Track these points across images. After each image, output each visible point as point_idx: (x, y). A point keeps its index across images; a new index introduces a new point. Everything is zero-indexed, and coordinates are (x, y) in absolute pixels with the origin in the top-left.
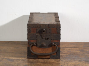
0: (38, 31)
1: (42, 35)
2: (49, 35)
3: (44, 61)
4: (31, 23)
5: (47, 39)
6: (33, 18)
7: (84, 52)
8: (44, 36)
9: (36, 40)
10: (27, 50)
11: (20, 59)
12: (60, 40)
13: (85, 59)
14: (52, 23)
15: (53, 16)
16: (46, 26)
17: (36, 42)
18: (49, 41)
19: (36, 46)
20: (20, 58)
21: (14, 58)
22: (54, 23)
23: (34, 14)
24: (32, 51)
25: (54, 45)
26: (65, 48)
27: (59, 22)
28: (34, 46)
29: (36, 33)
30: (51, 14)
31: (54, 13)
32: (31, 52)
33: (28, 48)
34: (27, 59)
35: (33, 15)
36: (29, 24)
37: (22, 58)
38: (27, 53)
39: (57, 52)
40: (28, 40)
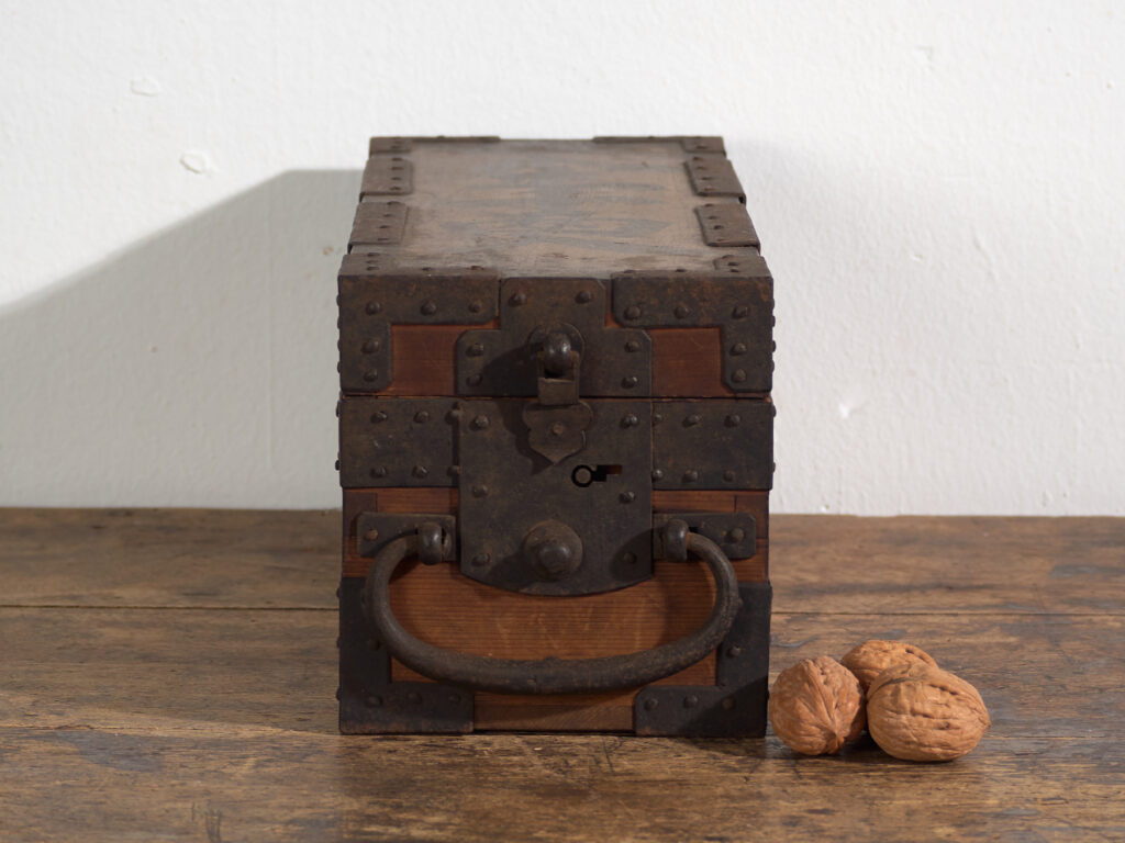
0: (478, 363)
1: (532, 418)
2: (625, 425)
3: (566, 769)
4: (383, 268)
5: (601, 474)
6: (412, 201)
7: (1069, 645)
8: (559, 429)
9: (455, 486)
10: (333, 622)
11: (245, 743)
12: (767, 485)
13: (1092, 737)
14: (667, 264)
15: (670, 178)
16: (580, 299)
17: (455, 511)
18: (624, 499)
19: (455, 560)
20: (247, 732)
21: (164, 729)
22: (691, 267)
23: (418, 157)
24: (394, 629)
25: (695, 557)
26: (821, 591)
27: (757, 246)
28: (430, 561)
29: (457, 394)
30: (636, 159)
31: (679, 141)
32: (385, 650)
33: (353, 596)
34: (334, 741)
35: (412, 169)
36: (360, 269)
37: (270, 731)
38: (334, 654)
39: (722, 651)
40: (346, 484)
